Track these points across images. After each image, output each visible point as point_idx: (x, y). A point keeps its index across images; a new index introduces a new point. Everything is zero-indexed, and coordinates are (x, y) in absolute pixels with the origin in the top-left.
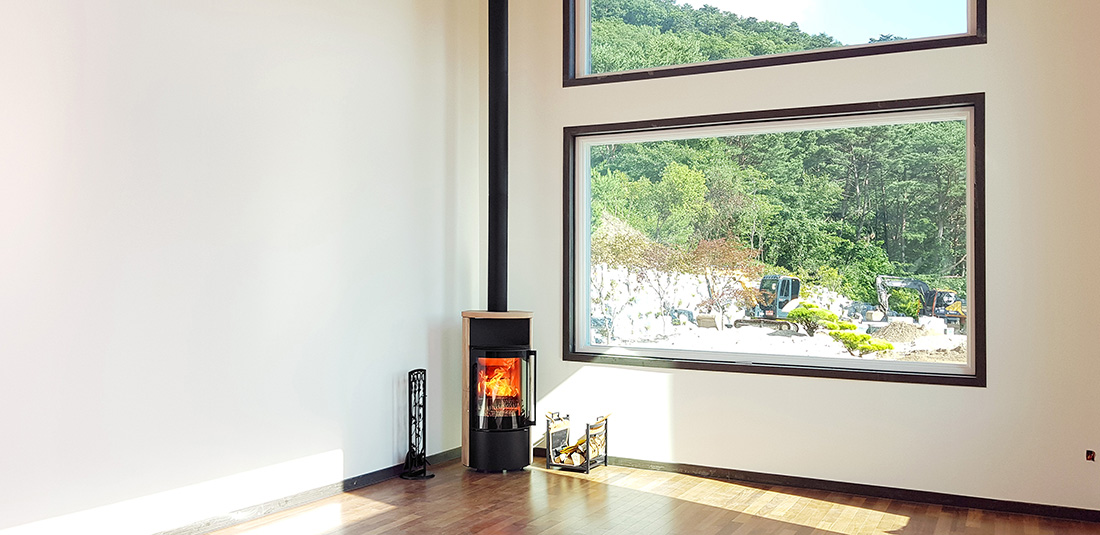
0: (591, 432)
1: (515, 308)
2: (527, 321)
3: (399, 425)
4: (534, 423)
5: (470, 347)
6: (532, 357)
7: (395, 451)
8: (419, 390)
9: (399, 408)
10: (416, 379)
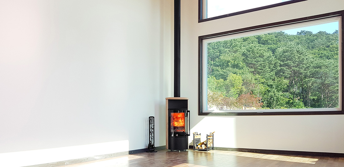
0: (208, 138)
1: (183, 96)
2: (187, 100)
3: (146, 135)
4: (189, 135)
5: (169, 109)
6: (189, 113)
7: (145, 143)
8: (152, 123)
9: (146, 129)
10: (151, 119)
